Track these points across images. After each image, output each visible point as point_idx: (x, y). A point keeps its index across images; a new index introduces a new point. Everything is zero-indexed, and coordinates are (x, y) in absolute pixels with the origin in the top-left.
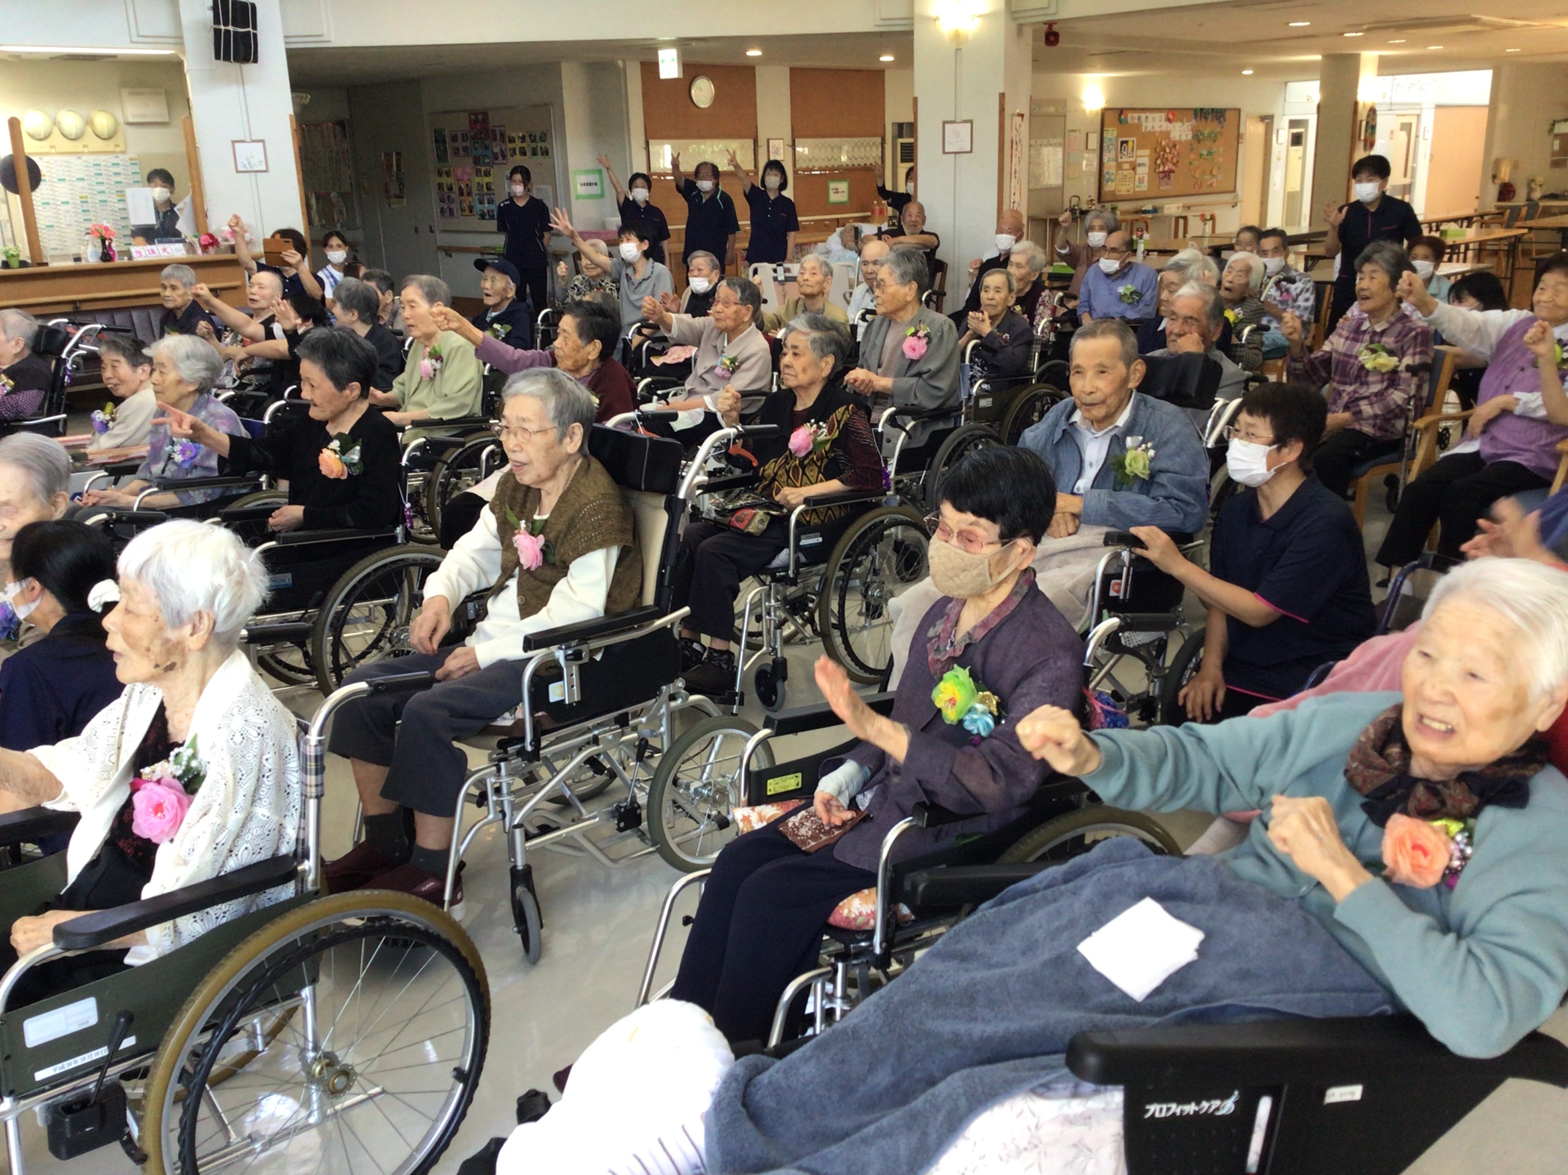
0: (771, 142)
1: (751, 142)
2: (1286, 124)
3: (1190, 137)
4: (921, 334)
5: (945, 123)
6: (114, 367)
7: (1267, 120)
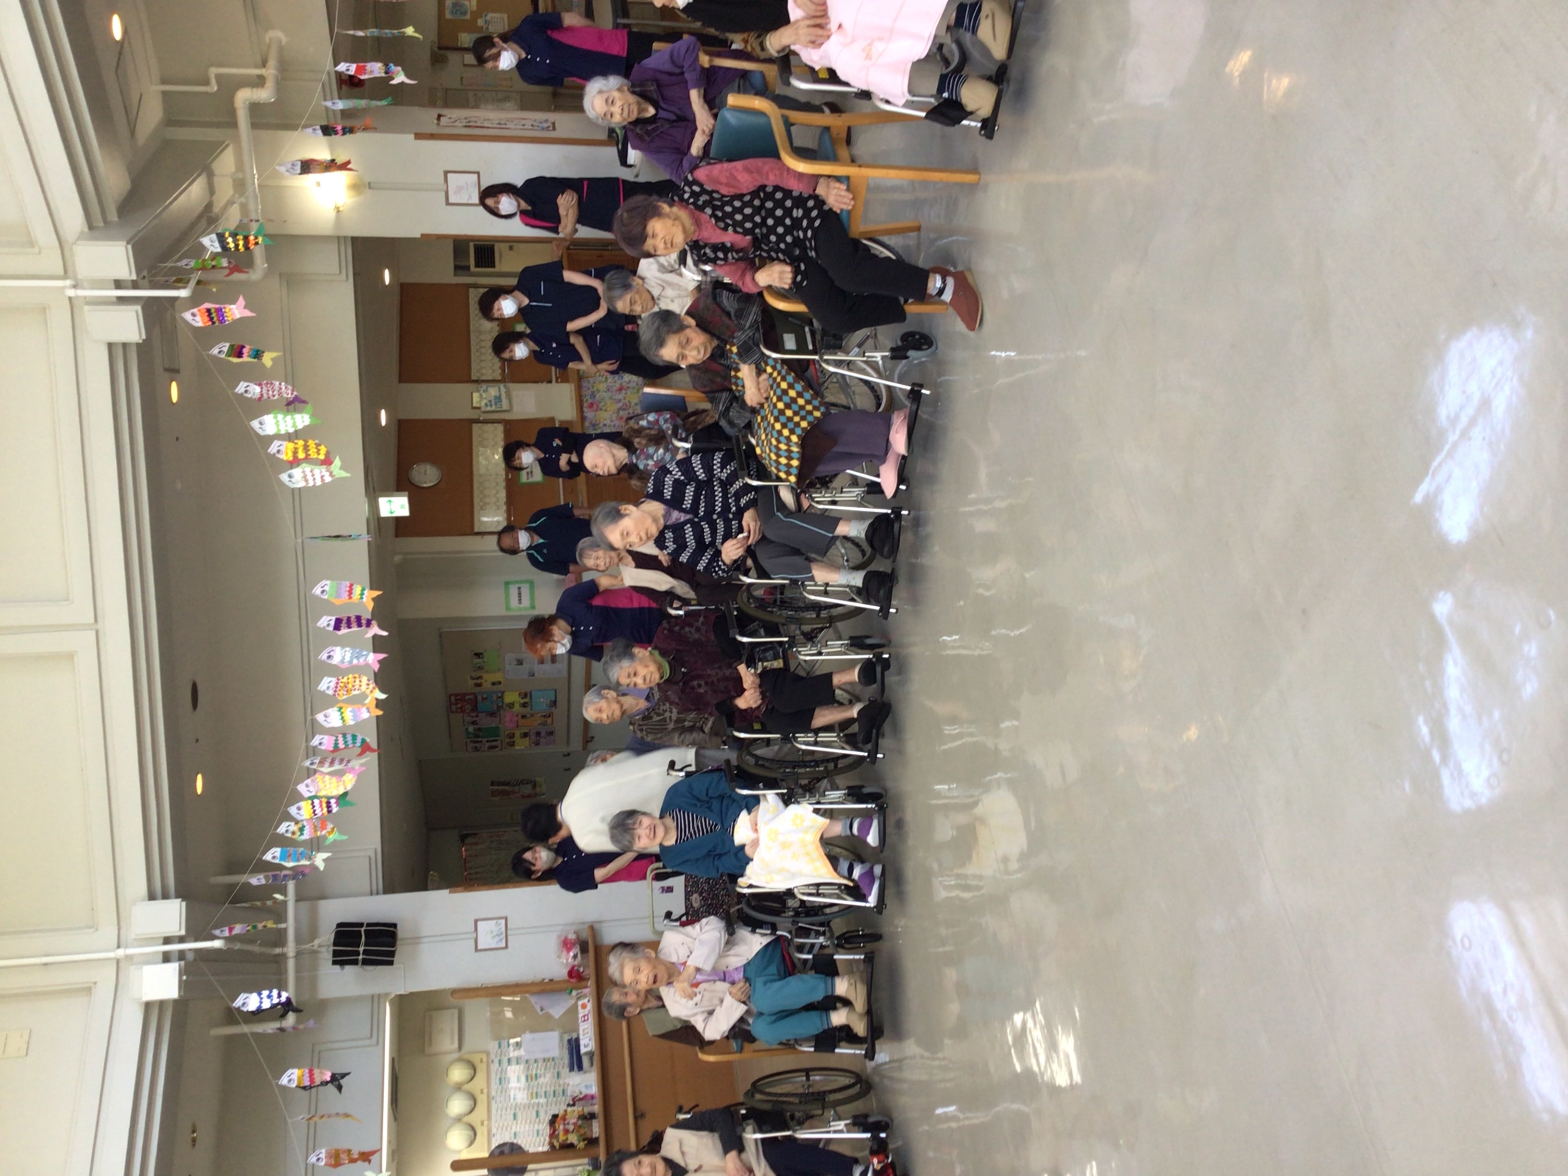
0: (474, 406)
5: (448, 203)
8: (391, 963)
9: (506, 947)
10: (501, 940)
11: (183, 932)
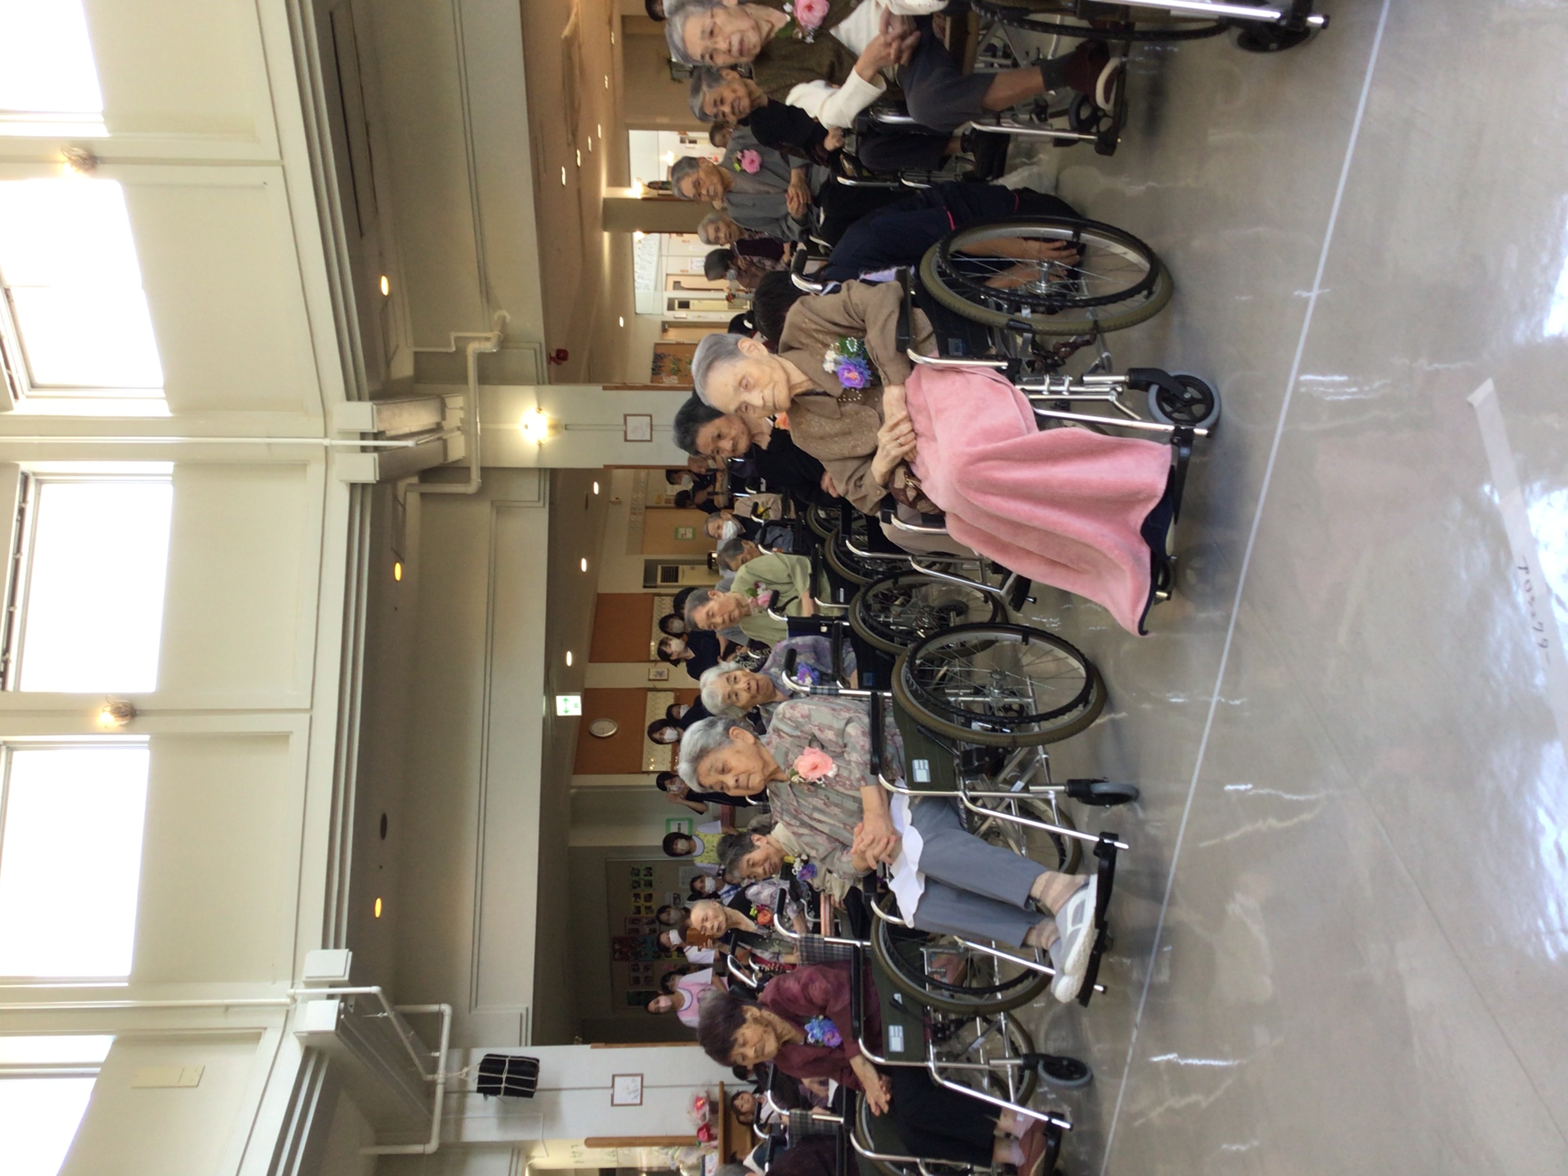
0: (651, 677)
1: (650, 694)
2: (671, 313)
3: (675, 377)
4: (739, 155)
5: (626, 440)
6: (754, 865)
7: (665, 326)
8: (530, 1095)
9: (641, 1104)
10: (636, 1097)
11: (347, 978)
